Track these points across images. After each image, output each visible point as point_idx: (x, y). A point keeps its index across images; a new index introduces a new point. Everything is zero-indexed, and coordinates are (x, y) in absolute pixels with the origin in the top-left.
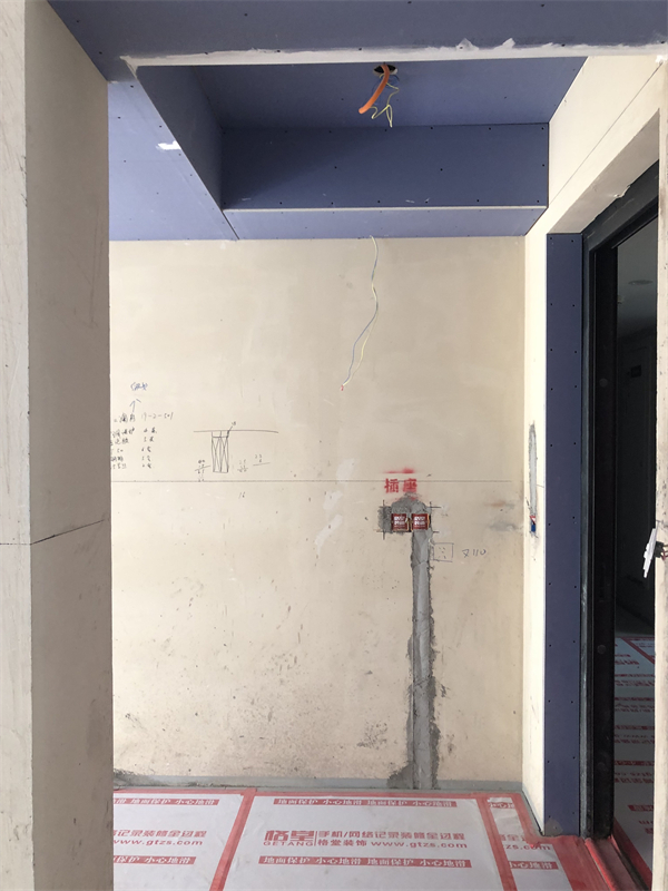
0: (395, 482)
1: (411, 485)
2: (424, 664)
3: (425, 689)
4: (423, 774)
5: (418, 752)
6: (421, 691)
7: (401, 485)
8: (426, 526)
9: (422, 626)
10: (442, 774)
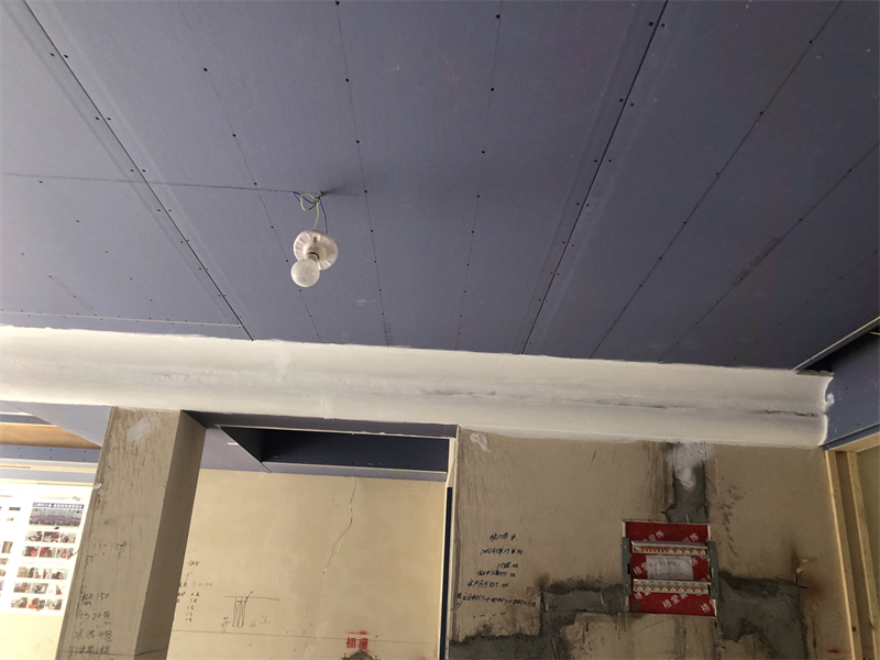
0: (354, 640)
1: (364, 643)
7: (357, 642)
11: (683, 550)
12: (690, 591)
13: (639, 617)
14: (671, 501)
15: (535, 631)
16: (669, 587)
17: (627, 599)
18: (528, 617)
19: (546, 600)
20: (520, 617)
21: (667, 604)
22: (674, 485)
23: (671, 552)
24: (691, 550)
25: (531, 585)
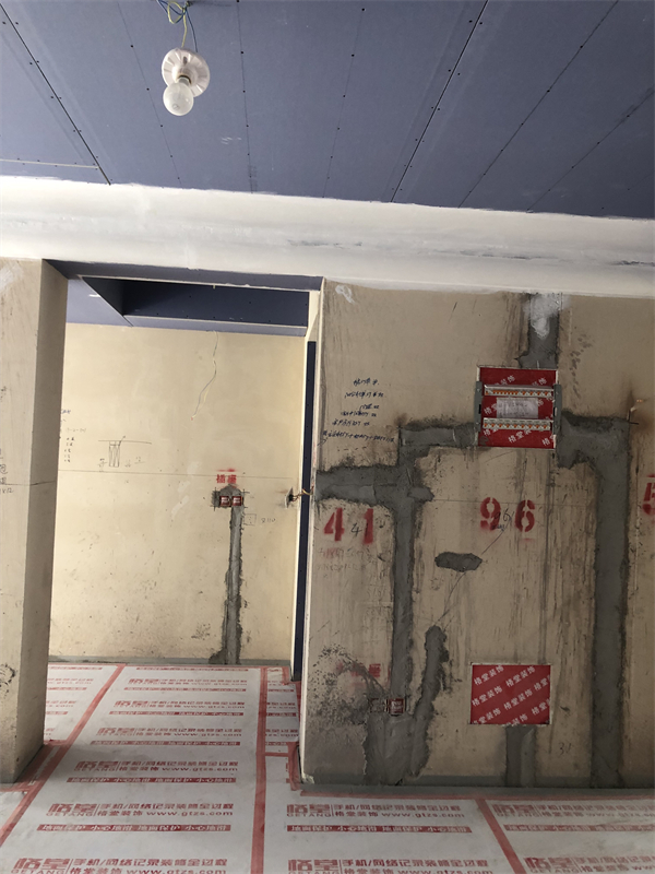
0: (223, 476)
1: (233, 479)
2: (235, 587)
3: (234, 603)
4: (231, 656)
5: (229, 642)
6: (232, 604)
7: (226, 479)
8: (241, 504)
9: (234, 564)
10: (243, 656)
11: (531, 392)
12: (534, 428)
13: (487, 450)
14: (524, 348)
15: (393, 462)
16: (516, 425)
17: (477, 435)
18: (388, 451)
19: (403, 436)
20: (379, 451)
21: (512, 439)
22: (529, 334)
23: (520, 394)
24: (539, 392)
25: (391, 423)
